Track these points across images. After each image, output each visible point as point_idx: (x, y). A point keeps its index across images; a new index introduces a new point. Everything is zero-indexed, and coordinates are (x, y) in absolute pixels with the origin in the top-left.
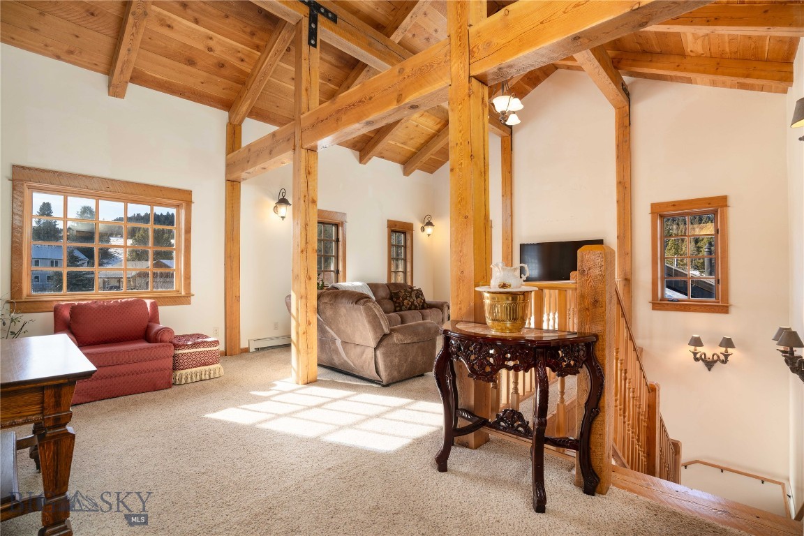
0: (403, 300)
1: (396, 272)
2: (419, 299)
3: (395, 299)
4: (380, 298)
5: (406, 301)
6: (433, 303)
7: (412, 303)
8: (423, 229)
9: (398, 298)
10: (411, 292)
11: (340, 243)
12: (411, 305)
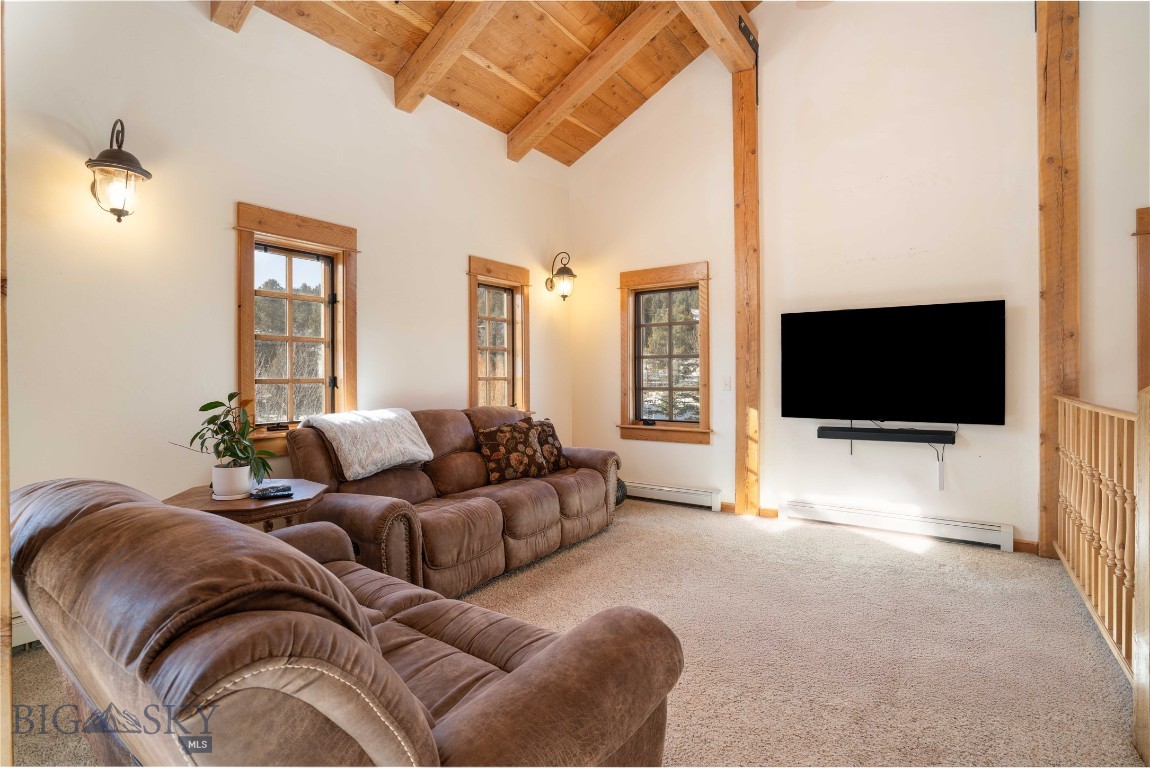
0: (509, 452)
1: (491, 380)
2: (546, 447)
3: (486, 451)
4: (447, 449)
5: (514, 456)
6: (582, 455)
7: (532, 458)
8: (550, 284)
9: (494, 448)
10: (529, 429)
11: (340, 308)
12: (529, 465)
